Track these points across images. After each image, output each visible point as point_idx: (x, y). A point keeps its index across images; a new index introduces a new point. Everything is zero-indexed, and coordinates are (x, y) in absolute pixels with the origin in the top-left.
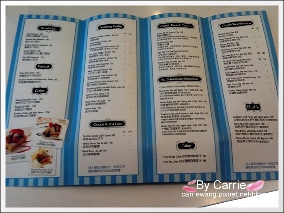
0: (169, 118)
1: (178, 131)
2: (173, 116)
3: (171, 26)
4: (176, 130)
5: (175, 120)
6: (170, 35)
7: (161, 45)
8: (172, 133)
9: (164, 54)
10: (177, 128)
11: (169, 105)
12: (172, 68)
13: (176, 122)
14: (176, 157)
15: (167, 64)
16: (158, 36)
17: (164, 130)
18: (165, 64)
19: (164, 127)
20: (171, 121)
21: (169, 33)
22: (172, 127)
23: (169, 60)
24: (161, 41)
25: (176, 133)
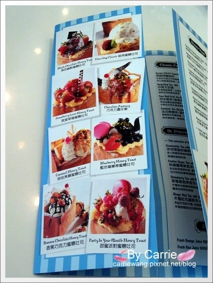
0: (182, 184)
1: (195, 204)
2: (187, 182)
3: (173, 67)
4: (193, 203)
5: (190, 188)
6: (173, 76)
7: (163, 87)
8: (188, 206)
9: (168, 99)
10: (193, 200)
11: (181, 166)
12: (179, 117)
13: (192, 191)
14: (195, 241)
15: (173, 112)
16: (157, 76)
17: (177, 201)
18: (170, 112)
19: (177, 196)
20: (186, 188)
21: (171, 74)
22: (188, 197)
23: (175, 107)
24: (163, 83)
25: (193, 206)
